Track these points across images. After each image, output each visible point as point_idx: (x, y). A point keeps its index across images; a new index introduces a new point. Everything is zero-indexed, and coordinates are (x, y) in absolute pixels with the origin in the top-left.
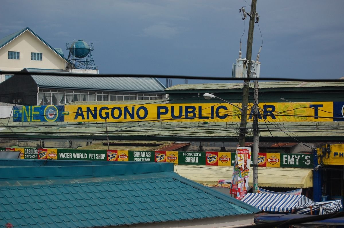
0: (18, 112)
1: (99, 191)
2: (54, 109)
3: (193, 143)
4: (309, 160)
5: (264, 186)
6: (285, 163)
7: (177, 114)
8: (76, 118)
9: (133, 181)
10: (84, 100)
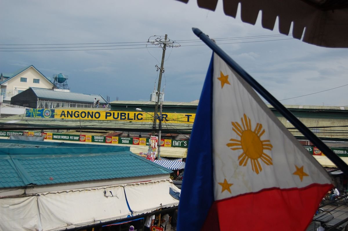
0: (28, 112)
1: (94, 161)
2: (49, 111)
3: (124, 132)
4: (186, 144)
5: (163, 156)
6: (173, 145)
7: (116, 116)
8: (61, 116)
9: (110, 156)
10: (63, 106)
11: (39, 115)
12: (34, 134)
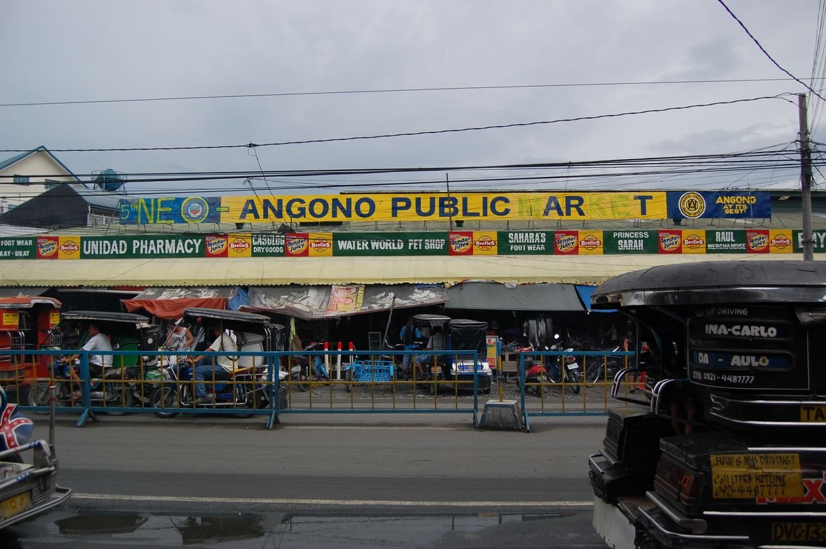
0: (129, 208)
2: (201, 203)
7: (425, 208)
8: (243, 216)
11: (166, 216)
12: (254, 241)
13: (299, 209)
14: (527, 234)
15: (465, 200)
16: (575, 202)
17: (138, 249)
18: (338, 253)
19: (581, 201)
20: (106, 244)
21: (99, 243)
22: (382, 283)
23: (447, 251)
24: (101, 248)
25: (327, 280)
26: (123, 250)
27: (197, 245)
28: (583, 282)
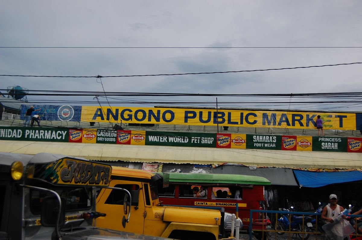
2: (70, 109)
8: (94, 118)
12: (98, 134)
13: (129, 115)
14: (264, 137)
15: (229, 114)
16: (298, 118)
17: (28, 136)
18: (148, 143)
19: (302, 117)
20: (10, 131)
21: (5, 131)
22: (174, 163)
23: (215, 145)
24: (6, 133)
25: (140, 159)
26: (19, 135)
27: (64, 134)
28: (298, 168)
